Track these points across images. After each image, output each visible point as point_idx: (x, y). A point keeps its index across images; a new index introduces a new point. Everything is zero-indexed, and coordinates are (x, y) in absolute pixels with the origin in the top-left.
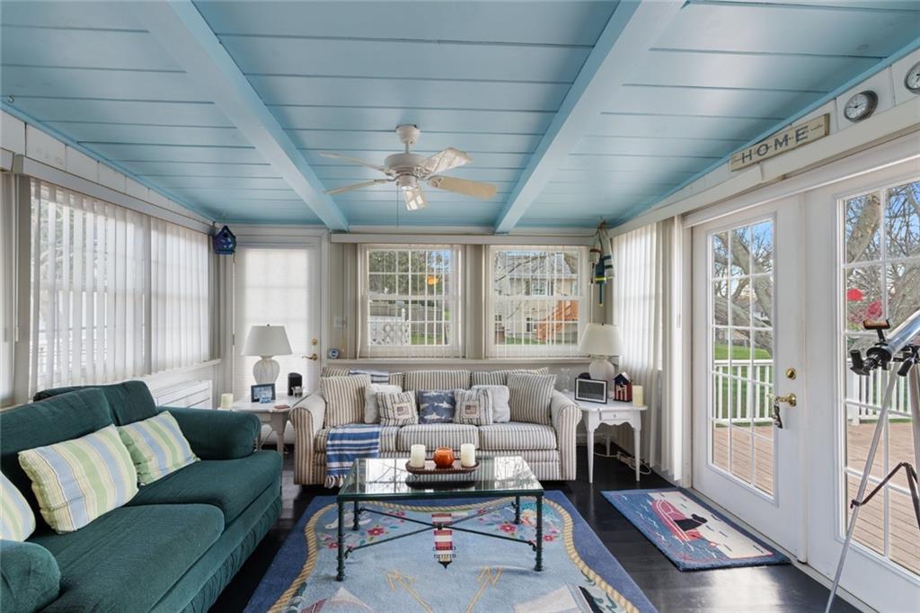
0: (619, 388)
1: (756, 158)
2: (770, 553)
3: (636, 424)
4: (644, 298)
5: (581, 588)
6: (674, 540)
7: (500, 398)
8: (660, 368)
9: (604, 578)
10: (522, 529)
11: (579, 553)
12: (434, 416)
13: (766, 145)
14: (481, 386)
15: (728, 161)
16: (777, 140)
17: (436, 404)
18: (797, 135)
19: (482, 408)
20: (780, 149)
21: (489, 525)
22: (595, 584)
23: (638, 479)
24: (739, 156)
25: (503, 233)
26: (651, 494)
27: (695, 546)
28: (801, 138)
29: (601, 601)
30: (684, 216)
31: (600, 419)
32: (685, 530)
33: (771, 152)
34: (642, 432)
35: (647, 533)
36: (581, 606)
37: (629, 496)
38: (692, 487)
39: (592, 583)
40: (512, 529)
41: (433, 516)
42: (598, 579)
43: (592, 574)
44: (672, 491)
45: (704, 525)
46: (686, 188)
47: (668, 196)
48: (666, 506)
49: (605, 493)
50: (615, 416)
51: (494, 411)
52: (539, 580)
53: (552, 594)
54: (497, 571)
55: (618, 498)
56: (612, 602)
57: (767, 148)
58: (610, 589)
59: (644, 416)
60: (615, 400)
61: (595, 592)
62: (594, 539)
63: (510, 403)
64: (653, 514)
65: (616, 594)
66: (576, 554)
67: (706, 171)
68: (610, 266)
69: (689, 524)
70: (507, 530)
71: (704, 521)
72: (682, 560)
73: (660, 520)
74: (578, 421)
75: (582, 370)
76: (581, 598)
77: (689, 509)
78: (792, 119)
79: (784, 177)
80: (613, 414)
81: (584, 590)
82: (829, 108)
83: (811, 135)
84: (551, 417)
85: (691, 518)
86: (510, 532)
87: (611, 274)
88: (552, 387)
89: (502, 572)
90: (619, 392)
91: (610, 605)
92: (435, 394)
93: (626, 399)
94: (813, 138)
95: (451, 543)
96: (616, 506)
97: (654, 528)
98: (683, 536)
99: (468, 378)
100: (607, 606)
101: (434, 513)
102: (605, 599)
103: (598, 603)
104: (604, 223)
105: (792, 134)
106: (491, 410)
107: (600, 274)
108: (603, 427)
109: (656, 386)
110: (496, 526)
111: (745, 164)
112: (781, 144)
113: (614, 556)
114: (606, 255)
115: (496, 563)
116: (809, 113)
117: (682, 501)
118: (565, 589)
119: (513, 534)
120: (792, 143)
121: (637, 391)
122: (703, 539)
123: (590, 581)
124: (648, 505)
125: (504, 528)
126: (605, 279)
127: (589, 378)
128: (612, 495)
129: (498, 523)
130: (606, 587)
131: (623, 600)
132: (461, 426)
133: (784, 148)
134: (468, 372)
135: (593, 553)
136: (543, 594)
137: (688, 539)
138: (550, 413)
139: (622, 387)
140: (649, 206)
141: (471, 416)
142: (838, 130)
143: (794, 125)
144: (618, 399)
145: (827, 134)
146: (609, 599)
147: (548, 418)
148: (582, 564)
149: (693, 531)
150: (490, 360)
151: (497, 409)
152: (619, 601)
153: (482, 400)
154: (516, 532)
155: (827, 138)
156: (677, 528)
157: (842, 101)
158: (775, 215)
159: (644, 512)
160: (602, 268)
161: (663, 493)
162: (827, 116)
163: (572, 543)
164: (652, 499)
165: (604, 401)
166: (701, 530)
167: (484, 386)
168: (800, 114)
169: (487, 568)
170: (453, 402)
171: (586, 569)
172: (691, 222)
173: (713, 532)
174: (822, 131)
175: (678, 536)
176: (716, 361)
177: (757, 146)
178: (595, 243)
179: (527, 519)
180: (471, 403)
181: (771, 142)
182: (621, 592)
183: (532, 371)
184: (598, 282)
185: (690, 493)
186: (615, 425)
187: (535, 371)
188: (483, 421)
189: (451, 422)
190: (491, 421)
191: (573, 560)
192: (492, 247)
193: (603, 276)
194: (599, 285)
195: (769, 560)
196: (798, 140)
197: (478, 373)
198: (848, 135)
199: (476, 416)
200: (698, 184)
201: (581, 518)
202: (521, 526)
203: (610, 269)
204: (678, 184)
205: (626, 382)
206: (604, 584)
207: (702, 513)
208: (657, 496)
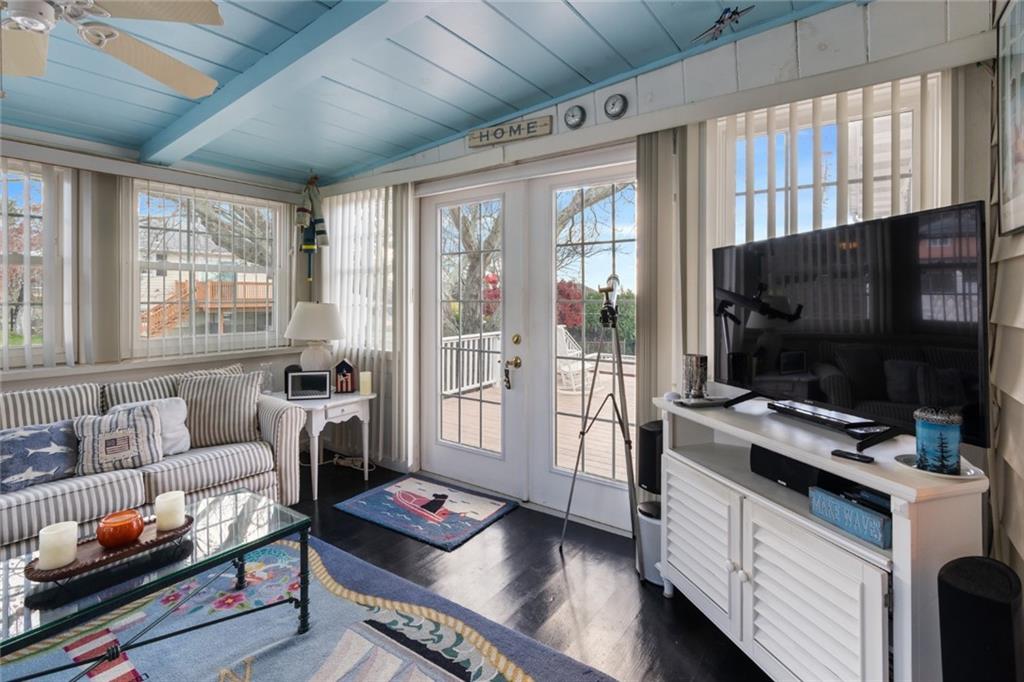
0: (341, 378)
1: (492, 139)
2: (504, 504)
3: (364, 417)
4: (369, 271)
5: (366, 622)
6: (431, 526)
7: (171, 418)
8: (389, 348)
9: (384, 597)
10: (253, 592)
11: (342, 585)
12: (30, 474)
13: (502, 130)
14: (134, 404)
15: (464, 137)
16: (511, 128)
17: (31, 452)
18: (529, 128)
19: (143, 438)
20: (514, 137)
21: (195, 610)
22: (379, 609)
23: (366, 478)
24: (477, 134)
25: (160, 164)
26: (387, 490)
27: (450, 523)
28: (531, 131)
29: (395, 622)
30: (417, 184)
31: (326, 418)
32: (434, 512)
33: (506, 137)
34: (370, 424)
35: (403, 530)
36: (377, 642)
37: (366, 499)
38: (421, 469)
39: (376, 609)
40: (236, 599)
41: (67, 649)
42: (379, 601)
43: (370, 600)
44: (405, 479)
45: (447, 501)
46: (419, 155)
47: (396, 160)
48: (407, 496)
49: (342, 506)
50: (343, 410)
51: (164, 439)
52: (310, 643)
53: (337, 649)
54: (244, 665)
55: (355, 505)
56: (406, 617)
57: (503, 133)
58: (397, 605)
59: (373, 405)
60: (337, 392)
61: (383, 618)
62: (350, 560)
63: (187, 423)
64: (399, 508)
65: (406, 606)
66: (340, 588)
67: (441, 141)
68: (323, 232)
69: (436, 504)
70: (229, 605)
71: (445, 497)
72: (447, 541)
73: (409, 512)
74: (302, 426)
75: (291, 362)
76: (372, 633)
77: (428, 491)
78: (526, 111)
79: (517, 163)
80: (341, 408)
81: (372, 623)
82: (552, 111)
83: (539, 131)
84: (259, 429)
85: (433, 498)
86: (236, 604)
87: (325, 243)
88: (258, 389)
89: (252, 662)
90: (342, 382)
91: (406, 621)
92: (27, 434)
93: (349, 389)
94: (541, 133)
95: (134, 672)
96: (358, 514)
97: (407, 522)
98: (435, 518)
99: (96, 396)
100: (404, 624)
101: (68, 644)
102: (398, 618)
103: (394, 627)
104: (316, 178)
105: (524, 125)
106: (158, 439)
107: (309, 240)
108: (330, 427)
109: (384, 369)
110: (207, 609)
111: (481, 143)
112: (515, 132)
113: (384, 568)
114: (318, 218)
115: (235, 656)
116: (540, 110)
117: (419, 486)
118: (349, 634)
119: (242, 605)
120: (524, 133)
121: (365, 377)
122: (453, 514)
123: (372, 608)
124: (389, 501)
125: (222, 604)
126: (315, 247)
127: (300, 371)
128: (349, 505)
129: (208, 601)
130: (392, 606)
131: (415, 608)
132: (97, 478)
133: (517, 136)
134: (96, 387)
135: (359, 576)
136: (325, 656)
137: (441, 519)
138: (259, 423)
139: (344, 375)
140: (370, 167)
141: (120, 456)
142: (558, 133)
143: (525, 118)
144: (340, 392)
145: (551, 133)
146: (402, 616)
147: (258, 431)
148: (353, 595)
149: (441, 510)
150: (135, 364)
151: (168, 435)
152: (412, 612)
153: (141, 423)
154: (245, 600)
155: (550, 137)
156: (427, 513)
157: (563, 108)
158: (504, 196)
159: (389, 510)
160: (312, 234)
161: (399, 484)
162: (551, 117)
163: (329, 577)
164: (391, 494)
165: (327, 396)
166: (447, 506)
167: (141, 403)
168: (531, 110)
169: (224, 671)
170: (72, 441)
171: (361, 598)
172: (424, 192)
173: (456, 504)
174: (547, 129)
175: (432, 520)
176: (444, 339)
177: (494, 129)
178: (304, 201)
179: (253, 576)
180: (118, 434)
181: (506, 128)
182: (409, 601)
183: (216, 371)
184: (307, 251)
185: (420, 475)
186: (342, 422)
187: (222, 371)
188: (146, 457)
189: (72, 475)
190: (161, 456)
191: (341, 596)
192: (136, 182)
193: (314, 244)
194: (307, 255)
195: (506, 509)
196: (529, 132)
197: (118, 385)
198: (564, 139)
199: (132, 452)
200: (432, 154)
201: (326, 544)
202: (249, 589)
203: (323, 236)
204: (409, 149)
205: (350, 369)
206: (388, 604)
207: (441, 490)
208: (394, 489)
